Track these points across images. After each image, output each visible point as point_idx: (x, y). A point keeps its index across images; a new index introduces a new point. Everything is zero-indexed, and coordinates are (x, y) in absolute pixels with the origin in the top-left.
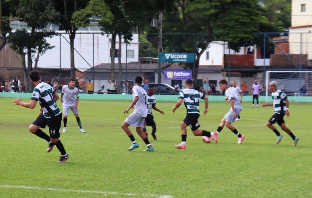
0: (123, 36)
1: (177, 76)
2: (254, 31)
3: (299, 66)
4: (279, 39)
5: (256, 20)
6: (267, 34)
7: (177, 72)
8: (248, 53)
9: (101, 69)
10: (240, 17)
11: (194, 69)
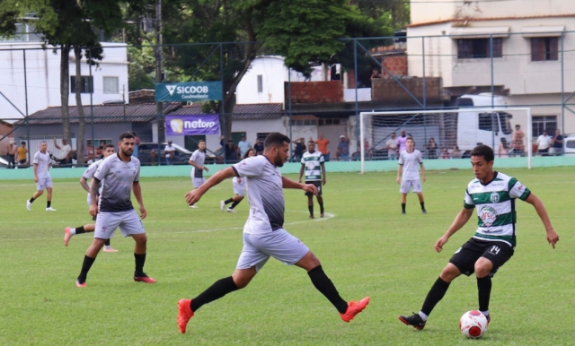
0: (83, 52)
1: (192, 128)
2: (336, 37)
3: (421, 99)
4: (391, 48)
5: (338, 14)
6: (359, 41)
7: (191, 121)
8: (332, 78)
9: (45, 119)
10: (309, 11)
11: (223, 113)
